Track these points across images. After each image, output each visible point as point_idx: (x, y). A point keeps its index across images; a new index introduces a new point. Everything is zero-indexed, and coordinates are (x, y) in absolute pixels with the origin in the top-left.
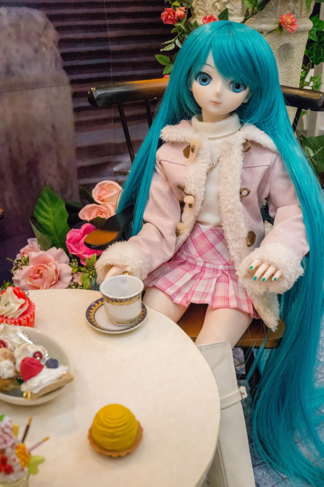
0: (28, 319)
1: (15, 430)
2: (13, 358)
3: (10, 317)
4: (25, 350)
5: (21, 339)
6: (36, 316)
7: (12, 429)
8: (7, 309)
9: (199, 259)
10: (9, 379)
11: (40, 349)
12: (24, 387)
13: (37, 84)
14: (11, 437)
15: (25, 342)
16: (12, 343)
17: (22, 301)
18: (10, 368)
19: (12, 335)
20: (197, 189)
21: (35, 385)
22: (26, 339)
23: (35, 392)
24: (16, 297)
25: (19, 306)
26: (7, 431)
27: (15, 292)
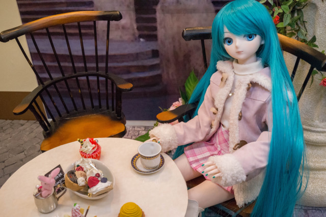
0: (96, 155)
1: (81, 211)
2: (85, 176)
3: (87, 153)
4: (92, 172)
5: (91, 166)
6: (101, 154)
7: (79, 210)
8: (86, 149)
9: (219, 146)
10: (83, 186)
11: (100, 172)
12: (89, 191)
13: (194, 11)
14: (79, 214)
15: (92, 168)
16: (86, 168)
17: (94, 145)
18: (83, 181)
19: (86, 164)
20: (219, 105)
21: (94, 190)
22: (94, 167)
23: (94, 193)
24: (91, 143)
25: (92, 148)
26: (77, 211)
27: (90, 141)
